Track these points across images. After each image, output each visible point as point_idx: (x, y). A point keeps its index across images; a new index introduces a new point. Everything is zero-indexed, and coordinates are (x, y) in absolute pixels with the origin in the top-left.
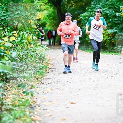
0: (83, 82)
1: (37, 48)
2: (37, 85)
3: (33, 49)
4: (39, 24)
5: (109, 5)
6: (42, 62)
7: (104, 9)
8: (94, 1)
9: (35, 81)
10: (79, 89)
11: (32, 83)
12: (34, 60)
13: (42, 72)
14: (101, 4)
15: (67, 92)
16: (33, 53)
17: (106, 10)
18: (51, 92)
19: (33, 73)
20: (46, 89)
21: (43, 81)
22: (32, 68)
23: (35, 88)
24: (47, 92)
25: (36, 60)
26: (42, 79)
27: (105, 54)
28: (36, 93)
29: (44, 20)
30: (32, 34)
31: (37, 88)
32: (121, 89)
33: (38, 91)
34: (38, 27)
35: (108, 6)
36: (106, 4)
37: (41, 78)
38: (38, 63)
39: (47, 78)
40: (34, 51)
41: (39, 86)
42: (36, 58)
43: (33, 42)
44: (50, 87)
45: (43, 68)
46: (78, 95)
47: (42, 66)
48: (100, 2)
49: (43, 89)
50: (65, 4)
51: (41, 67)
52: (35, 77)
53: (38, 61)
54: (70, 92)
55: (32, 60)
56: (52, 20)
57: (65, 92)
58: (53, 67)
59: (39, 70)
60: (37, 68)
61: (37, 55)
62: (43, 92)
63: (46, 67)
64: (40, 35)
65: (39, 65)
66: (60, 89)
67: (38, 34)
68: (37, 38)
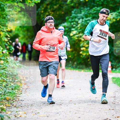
0: (62, 104)
1: (8, 64)
2: (8, 108)
3: (3, 66)
4: (10, 36)
5: (93, 14)
6: (14, 81)
7: (87, 19)
8: (75, 10)
9: (6, 104)
10: (58, 113)
11: (2, 105)
12: (4, 78)
13: (14, 93)
14: (83, 13)
15: (44, 116)
16: (3, 71)
17: (89, 20)
18: (24, 117)
19: (3, 94)
20: (18, 113)
21: (15, 104)
22: (3, 88)
23: (5, 111)
24: (20, 116)
25: (7, 79)
26: (14, 101)
27: (88, 72)
28: (7, 118)
29: (16, 32)
30: (2, 49)
31: (8, 112)
32: (106, 113)
33: (9, 115)
34: (9, 40)
35: (91, 15)
36: (89, 13)
37: (12, 100)
38: (9, 82)
39: (20, 100)
40: (5, 68)
41: (11, 109)
42: (7, 76)
43: (3, 58)
44: (23, 110)
45: (15, 88)
46: (56, 119)
47: (14, 85)
48: (82, 11)
49: (15, 113)
50: (41, 13)
51: (13, 87)
52: (5, 99)
53: (9, 80)
54: (47, 117)
55: (1, 78)
56: (26, 32)
57: (41, 116)
58: (27, 87)
59: (11, 91)
60: (8, 89)
61: (8, 73)
62: (15, 117)
63: (19, 87)
64: (11, 50)
65: (11, 84)
66: (35, 113)
67: (9, 48)
68: (8, 53)
